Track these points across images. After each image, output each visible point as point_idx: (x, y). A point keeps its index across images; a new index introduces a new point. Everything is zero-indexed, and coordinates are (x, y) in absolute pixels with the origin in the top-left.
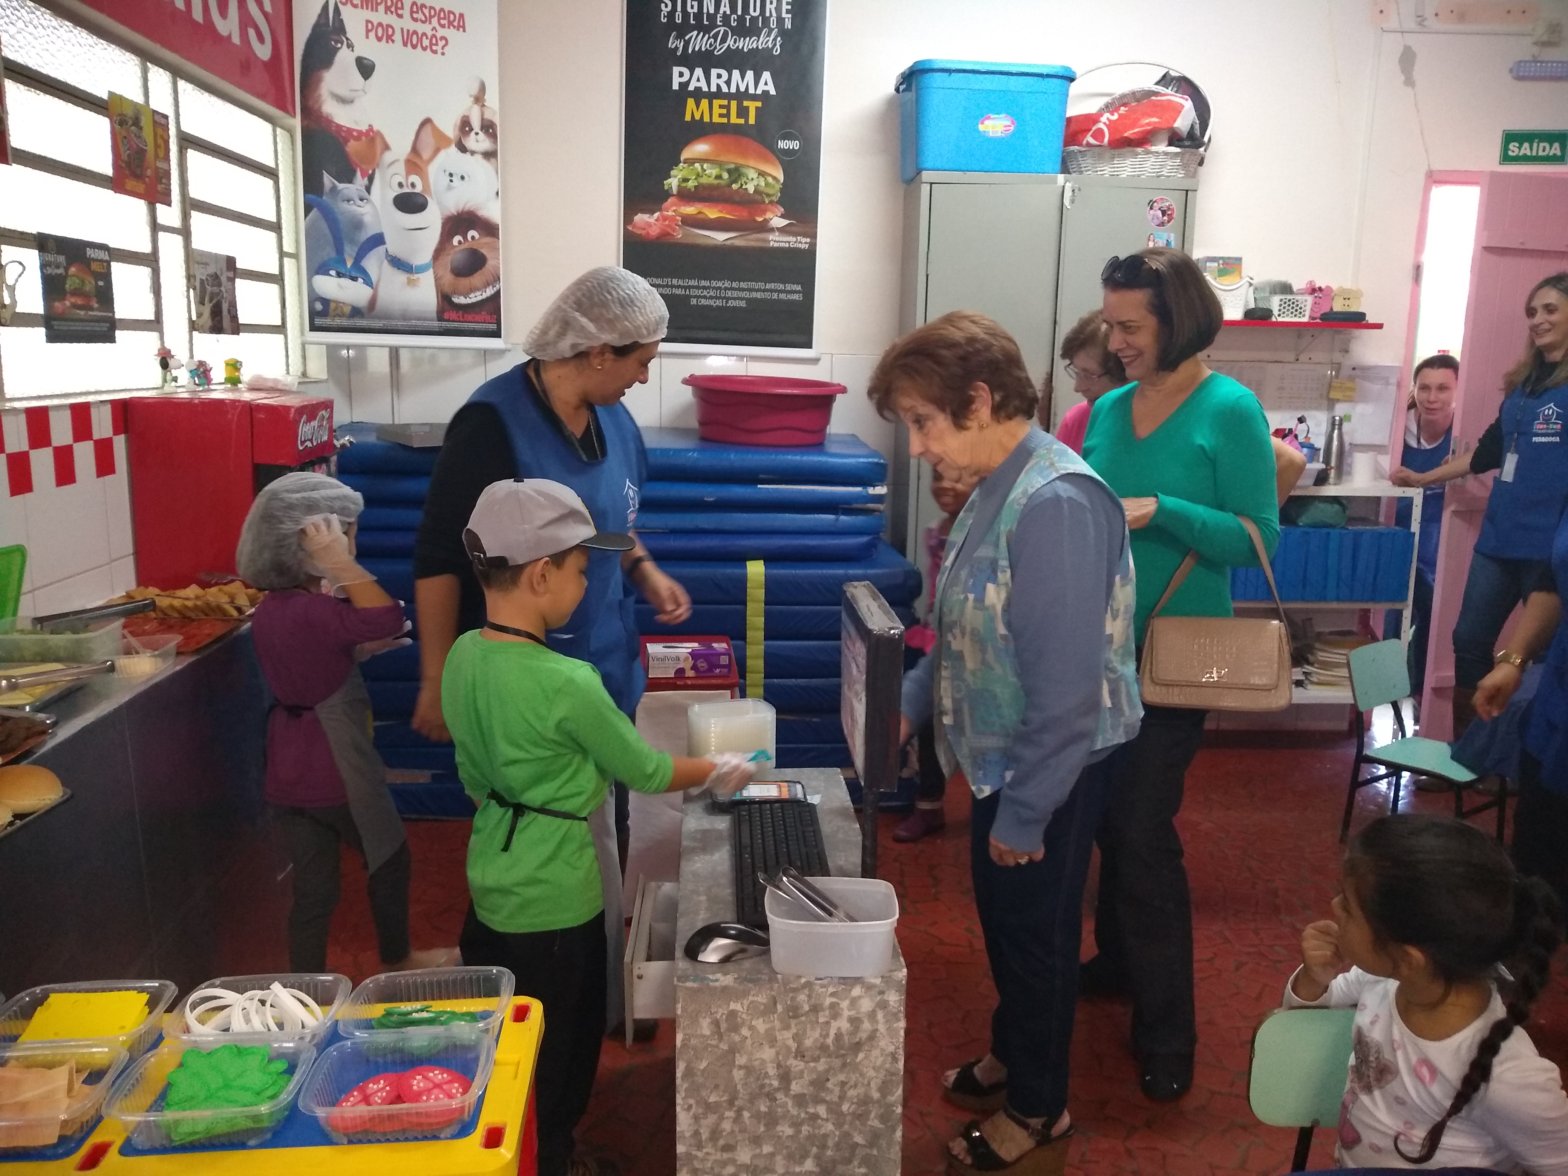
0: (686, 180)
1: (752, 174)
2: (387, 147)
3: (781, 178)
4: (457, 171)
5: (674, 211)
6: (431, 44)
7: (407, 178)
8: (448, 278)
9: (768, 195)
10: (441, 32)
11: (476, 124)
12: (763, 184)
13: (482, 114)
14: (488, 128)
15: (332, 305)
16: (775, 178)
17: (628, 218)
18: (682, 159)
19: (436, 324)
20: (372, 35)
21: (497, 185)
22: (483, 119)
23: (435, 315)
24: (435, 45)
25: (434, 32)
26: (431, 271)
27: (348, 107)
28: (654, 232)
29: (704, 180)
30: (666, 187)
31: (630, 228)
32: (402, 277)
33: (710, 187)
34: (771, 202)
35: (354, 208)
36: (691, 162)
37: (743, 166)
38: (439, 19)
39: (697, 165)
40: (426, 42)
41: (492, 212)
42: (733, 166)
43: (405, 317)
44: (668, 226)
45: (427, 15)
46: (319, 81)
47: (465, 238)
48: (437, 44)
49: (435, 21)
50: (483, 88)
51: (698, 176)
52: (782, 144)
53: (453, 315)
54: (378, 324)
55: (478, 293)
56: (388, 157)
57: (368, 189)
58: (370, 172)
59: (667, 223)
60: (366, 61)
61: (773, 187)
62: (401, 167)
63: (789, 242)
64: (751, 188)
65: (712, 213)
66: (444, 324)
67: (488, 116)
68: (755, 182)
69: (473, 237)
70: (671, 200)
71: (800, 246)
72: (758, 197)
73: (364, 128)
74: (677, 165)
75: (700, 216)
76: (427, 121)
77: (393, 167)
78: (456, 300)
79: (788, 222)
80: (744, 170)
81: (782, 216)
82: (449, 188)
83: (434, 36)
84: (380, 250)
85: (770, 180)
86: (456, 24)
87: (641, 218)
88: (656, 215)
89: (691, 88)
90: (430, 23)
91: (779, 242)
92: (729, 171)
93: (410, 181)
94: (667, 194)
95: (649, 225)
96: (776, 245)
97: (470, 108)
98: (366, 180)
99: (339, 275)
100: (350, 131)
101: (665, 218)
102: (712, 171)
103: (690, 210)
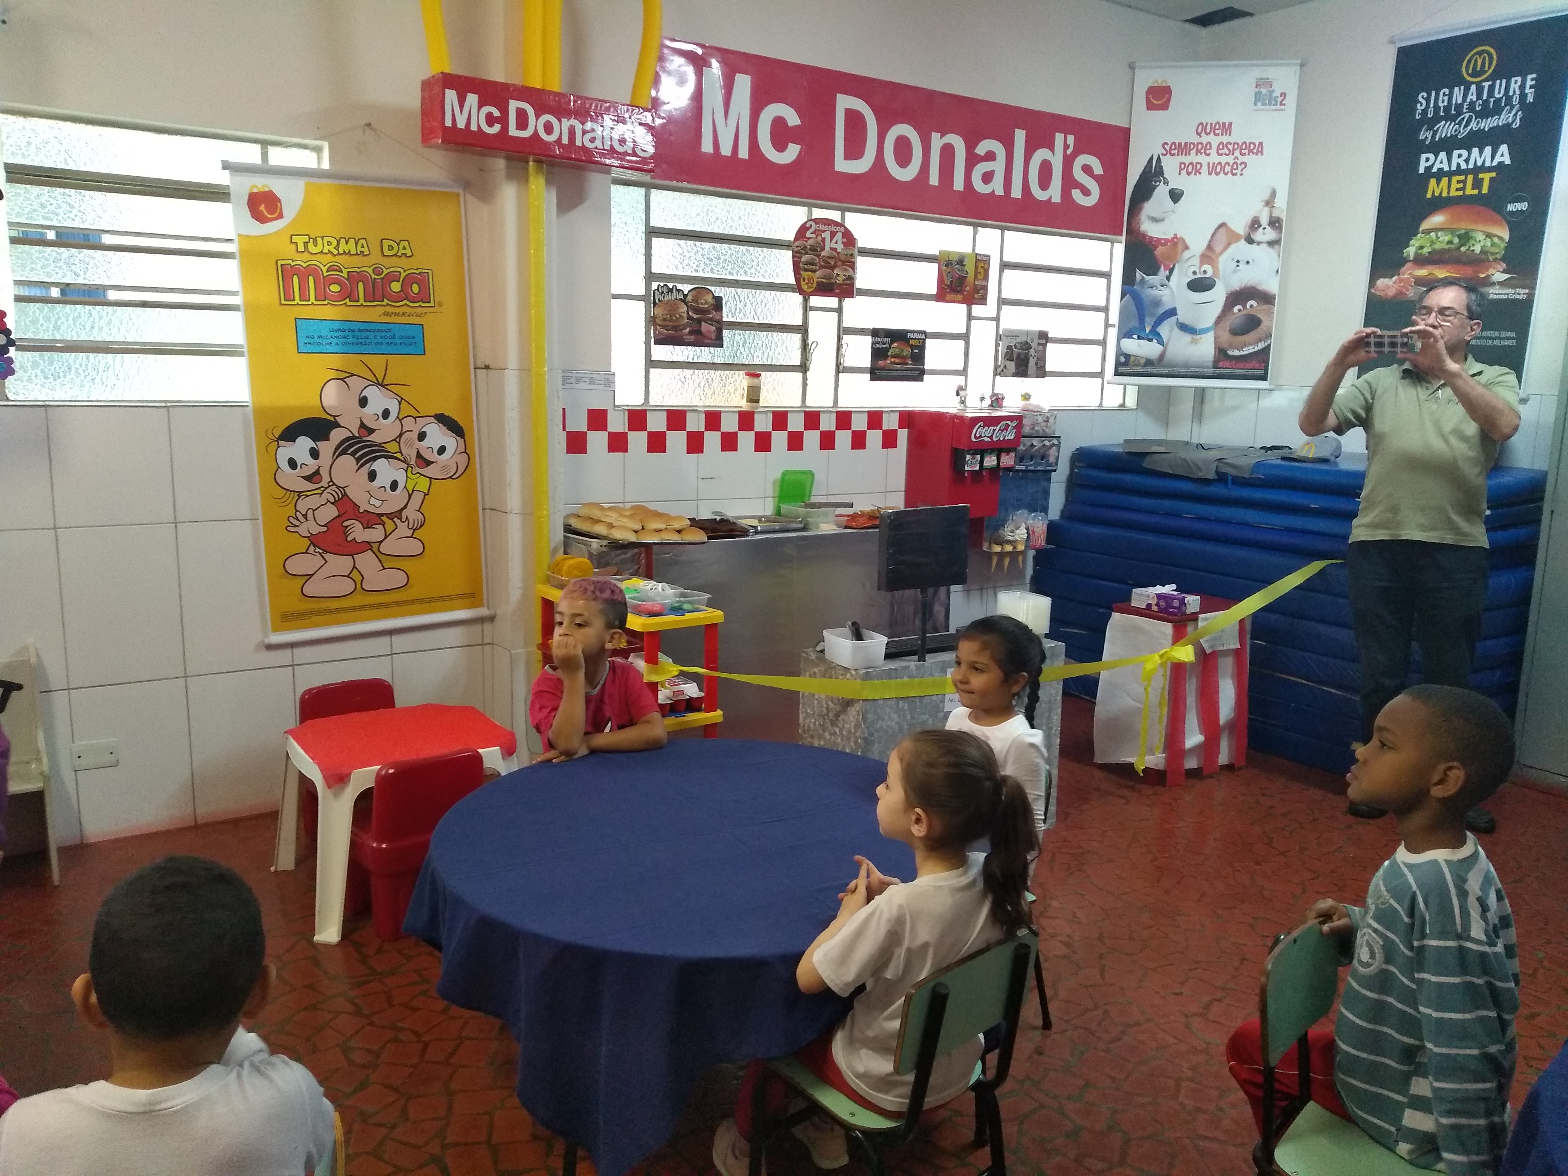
0: (1422, 247)
1: (1480, 236)
2: (1186, 248)
3: (1506, 236)
4: (1243, 258)
5: (1409, 274)
6: (1232, 169)
7: (1200, 267)
8: (1226, 337)
9: (1492, 254)
10: (1241, 159)
11: (1264, 221)
12: (1489, 244)
13: (1271, 213)
14: (1275, 223)
15: (1132, 358)
16: (1501, 238)
17: (1372, 284)
18: (1420, 230)
19: (1211, 370)
20: (1184, 172)
21: (1277, 265)
22: (1271, 217)
23: (1211, 364)
24: (1234, 169)
25: (1236, 160)
26: (1213, 332)
27: (1160, 225)
28: (1391, 292)
29: (1437, 246)
30: (1405, 255)
31: (1373, 291)
32: (1187, 338)
33: (1442, 252)
34: (1495, 260)
35: (1155, 292)
36: (1427, 232)
37: (1473, 230)
38: (1241, 149)
39: (1433, 234)
40: (1228, 169)
41: (1271, 286)
42: (1463, 232)
43: (1186, 365)
44: (1403, 287)
45: (1231, 149)
46: (1141, 209)
47: (1244, 307)
48: (1237, 169)
49: (1237, 153)
50: (1274, 194)
51: (1433, 243)
52: (1511, 207)
53: (1226, 364)
54: (1165, 371)
55: (1251, 347)
56: (1187, 254)
57: (1168, 279)
58: (1171, 266)
59: (1402, 284)
60: (1177, 191)
61: (1499, 246)
62: (1196, 261)
63: (1508, 294)
64: (1477, 249)
65: (1441, 273)
66: (1218, 371)
67: (1276, 214)
68: (1482, 244)
69: (1251, 306)
70: (1408, 265)
71: (1518, 296)
72: (1483, 256)
73: (1170, 236)
74: (1415, 235)
75: (1430, 277)
76: (1223, 225)
77: (1189, 261)
78: (1230, 353)
79: (1510, 276)
80: (1472, 234)
81: (1504, 271)
82: (1235, 271)
83: (1236, 163)
84: (1174, 319)
85: (1496, 240)
86: (1255, 151)
87: (1382, 282)
88: (1394, 279)
89: (1434, 170)
90: (1233, 154)
91: (1499, 294)
92: (1459, 236)
93: (1202, 270)
94: (1405, 261)
95: (1388, 287)
96: (1495, 297)
97: (1261, 211)
98: (1167, 272)
99: (1139, 338)
100: (1159, 240)
101: (1401, 281)
102: (1444, 237)
103: (1422, 272)
